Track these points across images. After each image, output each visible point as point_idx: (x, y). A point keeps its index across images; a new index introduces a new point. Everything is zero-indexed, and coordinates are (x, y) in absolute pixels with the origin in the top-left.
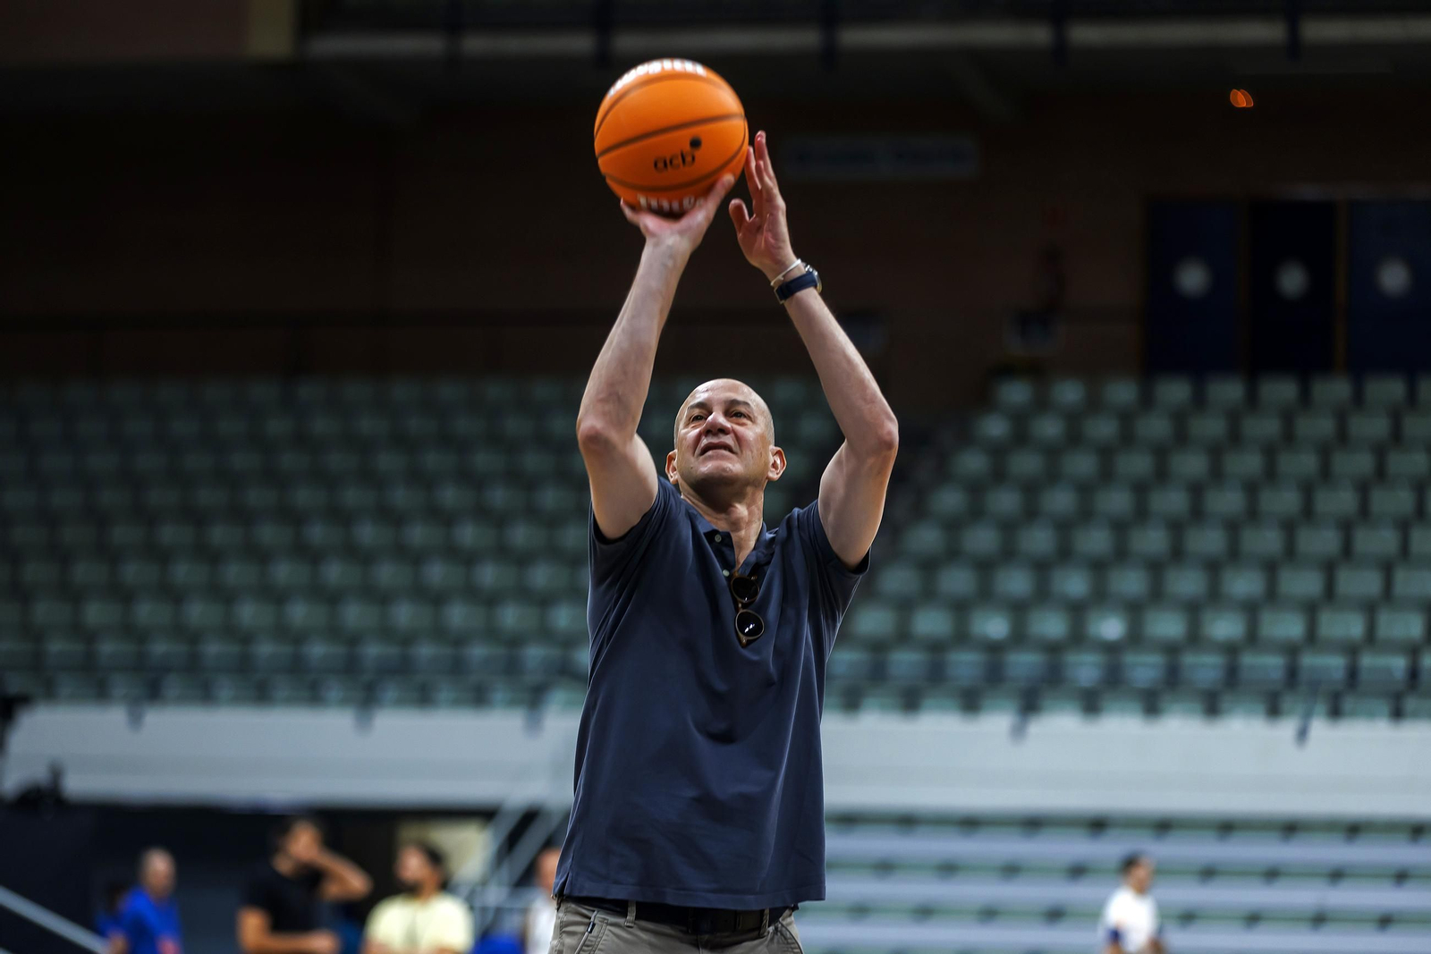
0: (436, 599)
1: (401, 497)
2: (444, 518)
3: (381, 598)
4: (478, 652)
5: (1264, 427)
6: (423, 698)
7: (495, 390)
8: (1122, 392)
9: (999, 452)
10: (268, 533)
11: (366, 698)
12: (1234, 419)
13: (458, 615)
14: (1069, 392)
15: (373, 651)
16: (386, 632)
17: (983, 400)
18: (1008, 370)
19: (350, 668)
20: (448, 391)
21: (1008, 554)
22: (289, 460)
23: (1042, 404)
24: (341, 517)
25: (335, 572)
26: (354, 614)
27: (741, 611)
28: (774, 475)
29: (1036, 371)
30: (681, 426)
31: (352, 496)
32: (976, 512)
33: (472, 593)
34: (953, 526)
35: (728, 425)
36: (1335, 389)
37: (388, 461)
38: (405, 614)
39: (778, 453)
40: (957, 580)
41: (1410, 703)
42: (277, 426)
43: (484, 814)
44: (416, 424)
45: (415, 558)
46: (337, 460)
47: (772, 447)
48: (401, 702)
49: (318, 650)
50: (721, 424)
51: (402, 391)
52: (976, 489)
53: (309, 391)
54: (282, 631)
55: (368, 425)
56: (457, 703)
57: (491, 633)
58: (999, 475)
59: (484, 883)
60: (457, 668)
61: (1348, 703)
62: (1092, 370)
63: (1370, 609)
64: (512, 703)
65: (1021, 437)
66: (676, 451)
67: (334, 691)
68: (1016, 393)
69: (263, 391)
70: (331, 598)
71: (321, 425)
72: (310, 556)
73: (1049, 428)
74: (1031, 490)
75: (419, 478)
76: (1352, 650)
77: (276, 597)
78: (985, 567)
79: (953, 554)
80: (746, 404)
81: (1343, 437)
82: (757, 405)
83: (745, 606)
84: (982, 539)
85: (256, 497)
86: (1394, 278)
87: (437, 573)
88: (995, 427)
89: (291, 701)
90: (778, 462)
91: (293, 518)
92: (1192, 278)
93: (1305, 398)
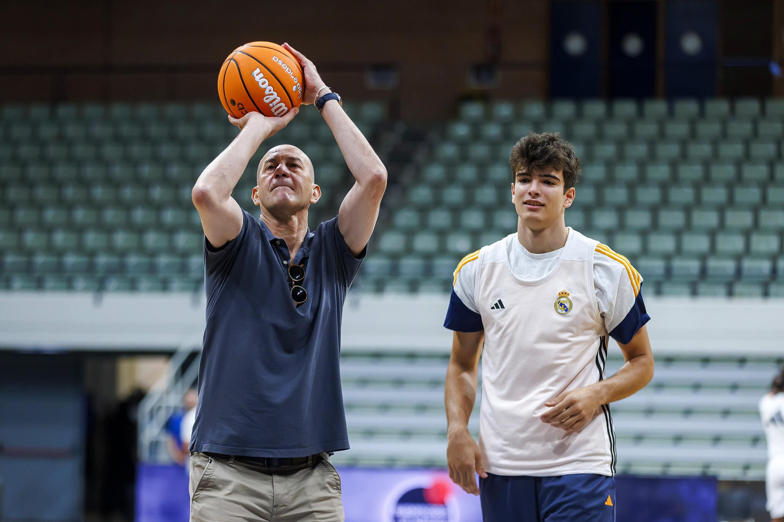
0: (140, 230)
1: (118, 171)
2: (144, 184)
3: (109, 230)
4: (163, 260)
5: (617, 129)
6: (132, 286)
7: (173, 110)
8: (535, 110)
9: (463, 144)
10: (42, 193)
11: (100, 287)
12: (599, 124)
13: (152, 239)
14: (504, 110)
15: (103, 260)
16: (110, 249)
17: (454, 115)
18: (469, 98)
19: (90, 270)
20: (146, 110)
21: (469, 203)
22: (53, 151)
23: (488, 117)
24: (83, 183)
25: (80, 215)
26: (92, 239)
27: (294, 286)
28: (314, 200)
29: (485, 98)
30: (261, 173)
31: (90, 171)
32: (451, 179)
33: (160, 227)
34: (438, 187)
35: (288, 172)
36: (657, 107)
37: (110, 151)
38: (121, 239)
39: (317, 187)
40: (440, 218)
41: (702, 288)
42: (47, 131)
43: (168, 354)
44: (126, 130)
45: (127, 207)
46: (80, 150)
47: (314, 185)
48: (118, 289)
49: (71, 260)
50: (284, 171)
51: (119, 110)
52: (451, 166)
53: (65, 111)
54: (50, 249)
55: (100, 130)
56: (151, 289)
57: (172, 250)
58: (464, 158)
59: (168, 392)
60: (151, 270)
61: (666, 288)
62: (517, 97)
63: (678, 233)
64: (183, 289)
65: (476, 136)
66: (258, 186)
67: (80, 283)
68: (473, 110)
69: (39, 111)
70: (80, 230)
71: (72, 130)
72: (68, 206)
73: (493, 130)
74: (483, 166)
75: (129, 161)
76: (667, 257)
77: (47, 229)
78: (456, 211)
79: (437, 203)
80: (299, 159)
81: (662, 135)
82: (305, 160)
83: (296, 283)
84: (454, 195)
85: (34, 171)
86: (691, 44)
87: (139, 215)
88: (461, 130)
89: (55, 289)
90: (317, 192)
91: (57, 184)
92: (575, 44)
93: (641, 113)
